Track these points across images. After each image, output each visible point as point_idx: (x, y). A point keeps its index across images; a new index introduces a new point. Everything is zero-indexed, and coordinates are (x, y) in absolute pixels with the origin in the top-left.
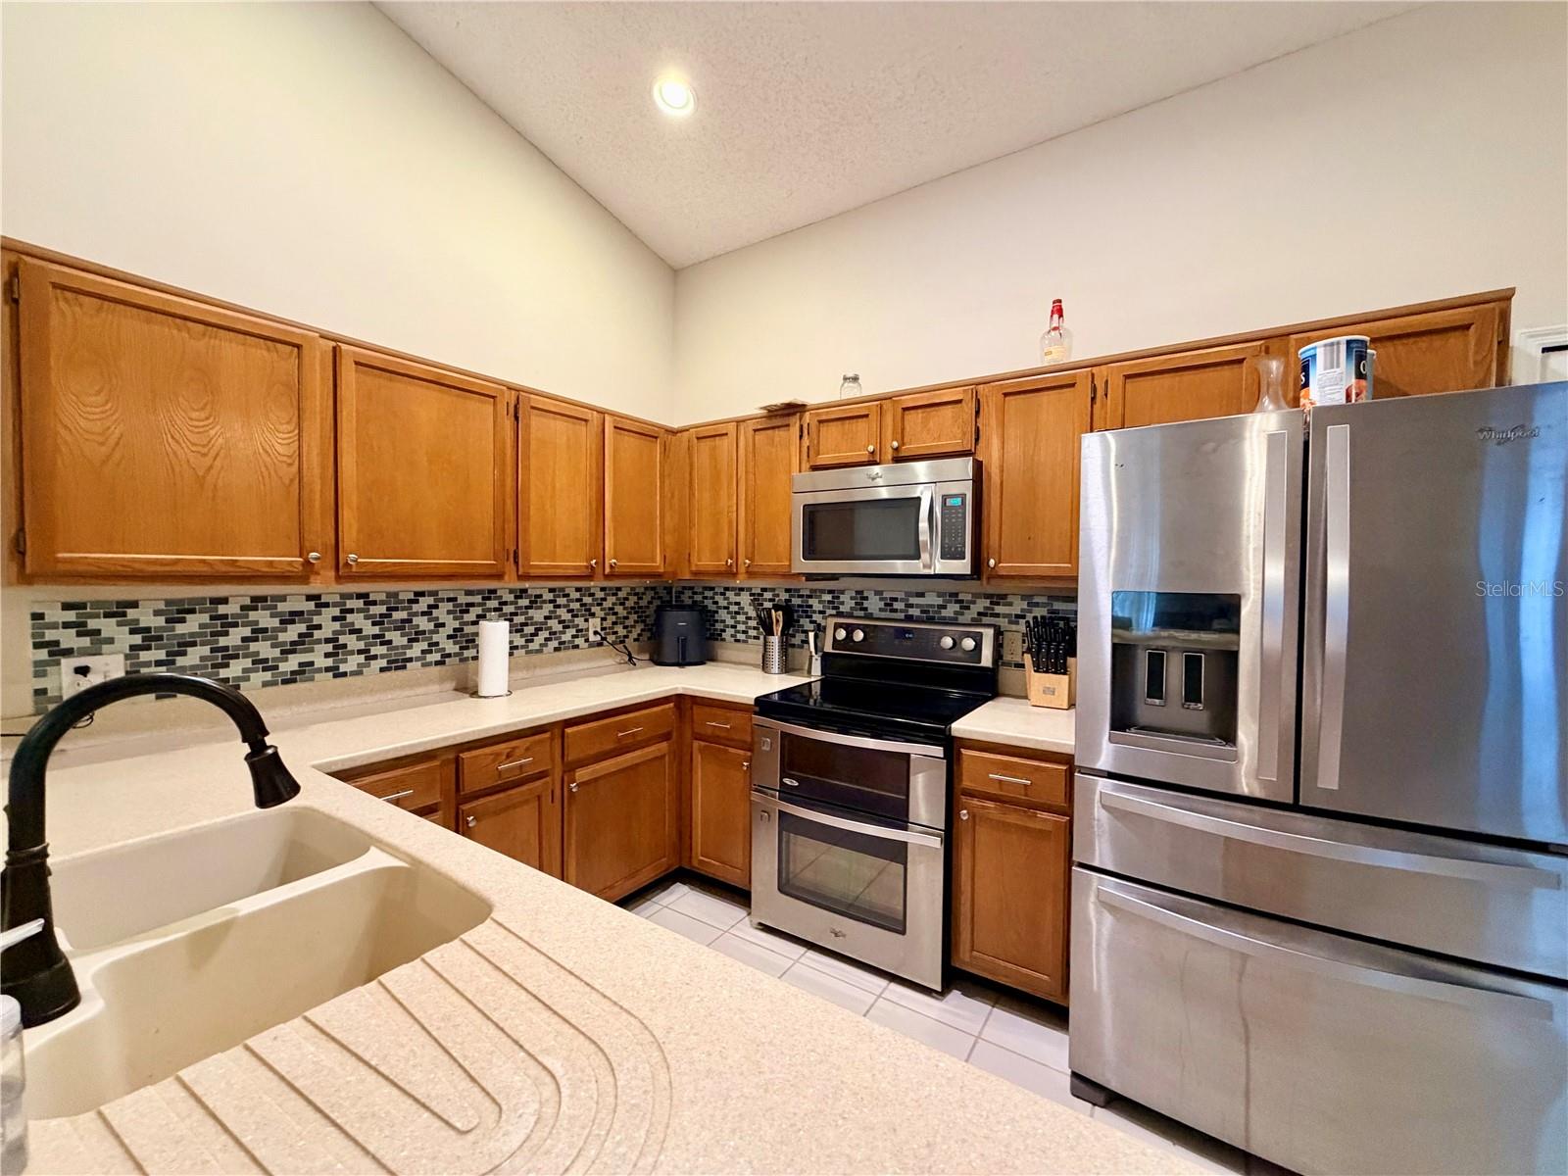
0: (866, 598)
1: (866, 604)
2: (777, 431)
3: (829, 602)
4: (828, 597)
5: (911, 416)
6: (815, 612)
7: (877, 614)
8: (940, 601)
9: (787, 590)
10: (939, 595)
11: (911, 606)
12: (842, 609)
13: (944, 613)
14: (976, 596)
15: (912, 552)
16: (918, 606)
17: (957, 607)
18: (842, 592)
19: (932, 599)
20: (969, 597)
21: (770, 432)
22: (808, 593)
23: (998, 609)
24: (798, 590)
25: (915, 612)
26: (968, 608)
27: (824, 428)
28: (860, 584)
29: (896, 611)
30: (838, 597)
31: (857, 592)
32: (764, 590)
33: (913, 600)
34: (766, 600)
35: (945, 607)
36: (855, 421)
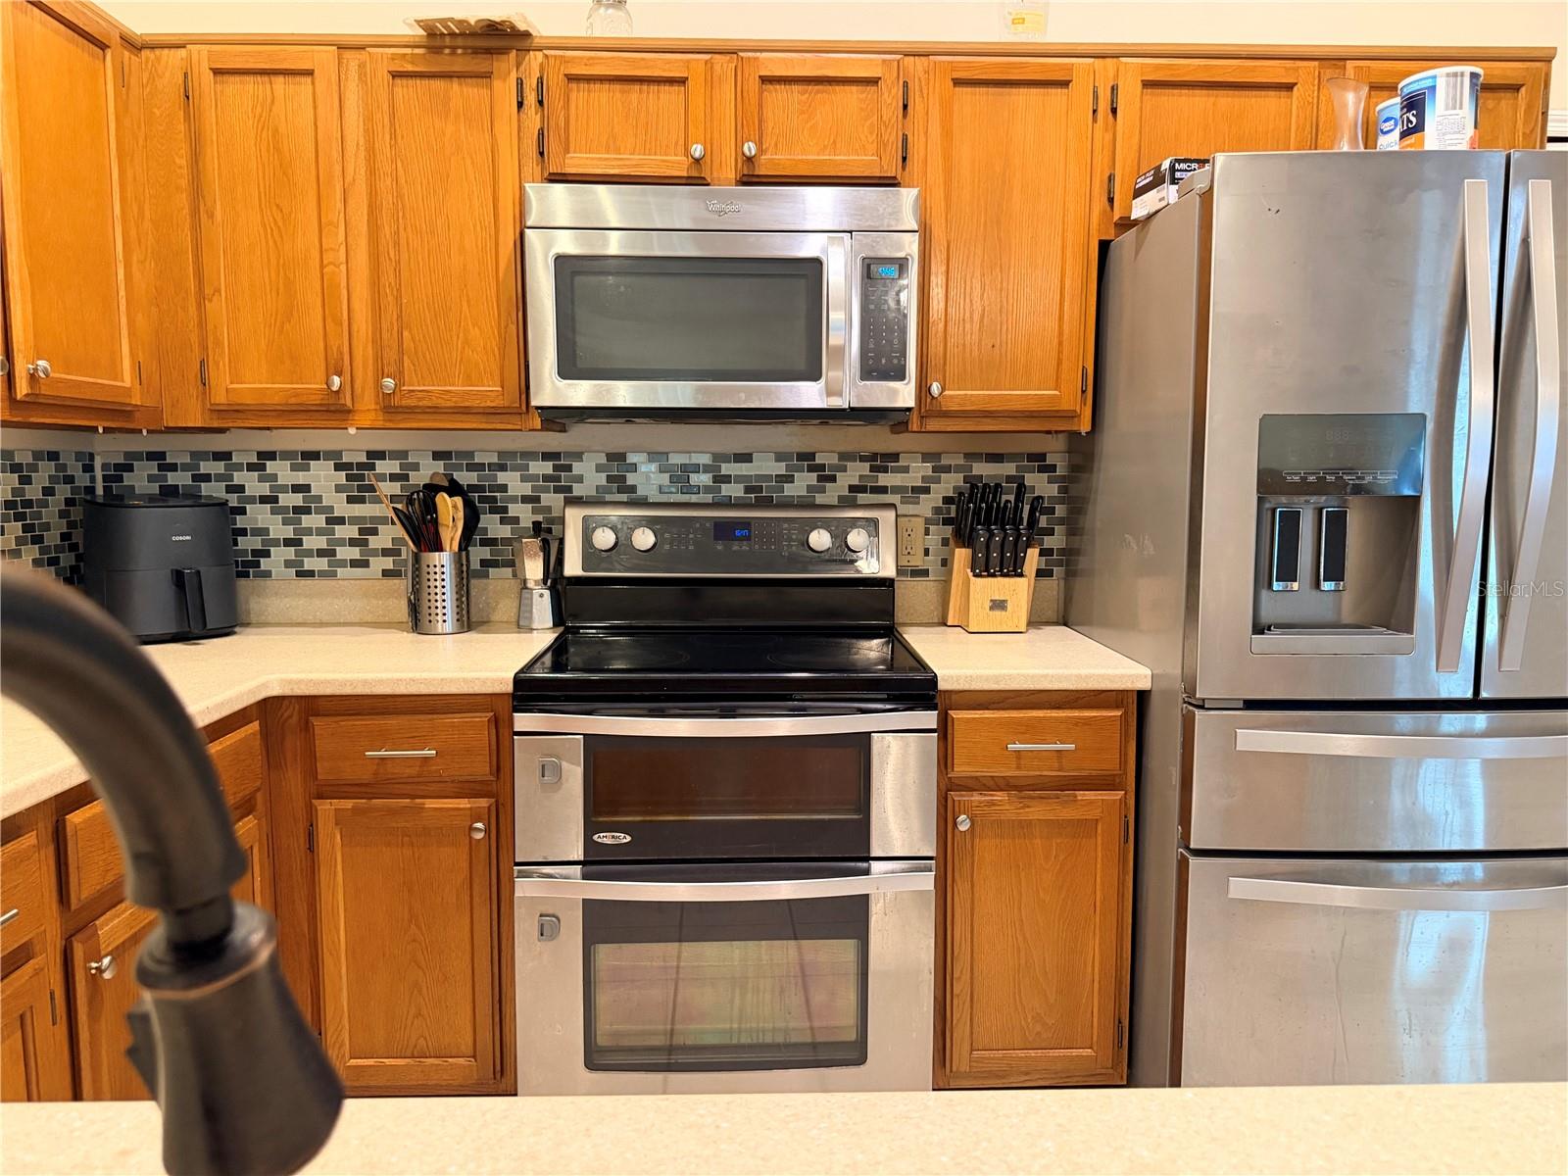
0: (634, 468)
1: (631, 479)
2: (455, 86)
3: (546, 478)
4: (547, 468)
5: (778, 95)
6: (514, 499)
7: (654, 496)
8: (780, 469)
9: (437, 455)
10: (780, 457)
11: (727, 479)
12: (578, 490)
13: (789, 490)
14: (845, 456)
15: (801, 365)
16: (739, 479)
17: (812, 478)
18: (578, 456)
19: (766, 466)
20: (834, 460)
21: (438, 85)
22: (495, 460)
23: (884, 480)
24: (470, 454)
25: (734, 490)
26: (833, 479)
27: (580, 94)
28: (617, 435)
29: (698, 490)
30: (569, 468)
31: (611, 457)
32: (376, 455)
33: (726, 469)
34: (381, 478)
35: (790, 479)
36: (654, 88)
